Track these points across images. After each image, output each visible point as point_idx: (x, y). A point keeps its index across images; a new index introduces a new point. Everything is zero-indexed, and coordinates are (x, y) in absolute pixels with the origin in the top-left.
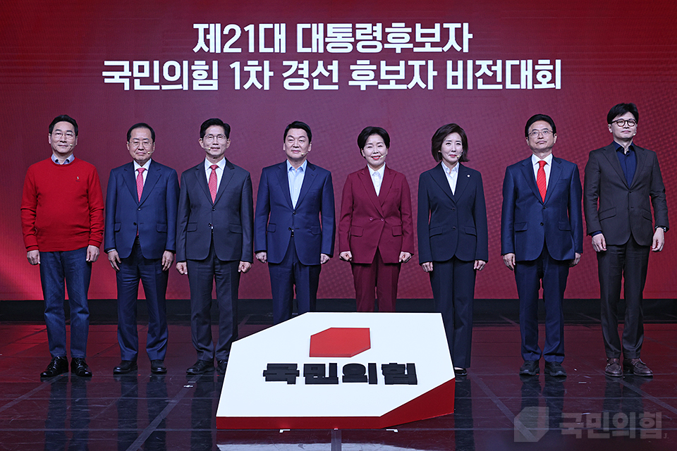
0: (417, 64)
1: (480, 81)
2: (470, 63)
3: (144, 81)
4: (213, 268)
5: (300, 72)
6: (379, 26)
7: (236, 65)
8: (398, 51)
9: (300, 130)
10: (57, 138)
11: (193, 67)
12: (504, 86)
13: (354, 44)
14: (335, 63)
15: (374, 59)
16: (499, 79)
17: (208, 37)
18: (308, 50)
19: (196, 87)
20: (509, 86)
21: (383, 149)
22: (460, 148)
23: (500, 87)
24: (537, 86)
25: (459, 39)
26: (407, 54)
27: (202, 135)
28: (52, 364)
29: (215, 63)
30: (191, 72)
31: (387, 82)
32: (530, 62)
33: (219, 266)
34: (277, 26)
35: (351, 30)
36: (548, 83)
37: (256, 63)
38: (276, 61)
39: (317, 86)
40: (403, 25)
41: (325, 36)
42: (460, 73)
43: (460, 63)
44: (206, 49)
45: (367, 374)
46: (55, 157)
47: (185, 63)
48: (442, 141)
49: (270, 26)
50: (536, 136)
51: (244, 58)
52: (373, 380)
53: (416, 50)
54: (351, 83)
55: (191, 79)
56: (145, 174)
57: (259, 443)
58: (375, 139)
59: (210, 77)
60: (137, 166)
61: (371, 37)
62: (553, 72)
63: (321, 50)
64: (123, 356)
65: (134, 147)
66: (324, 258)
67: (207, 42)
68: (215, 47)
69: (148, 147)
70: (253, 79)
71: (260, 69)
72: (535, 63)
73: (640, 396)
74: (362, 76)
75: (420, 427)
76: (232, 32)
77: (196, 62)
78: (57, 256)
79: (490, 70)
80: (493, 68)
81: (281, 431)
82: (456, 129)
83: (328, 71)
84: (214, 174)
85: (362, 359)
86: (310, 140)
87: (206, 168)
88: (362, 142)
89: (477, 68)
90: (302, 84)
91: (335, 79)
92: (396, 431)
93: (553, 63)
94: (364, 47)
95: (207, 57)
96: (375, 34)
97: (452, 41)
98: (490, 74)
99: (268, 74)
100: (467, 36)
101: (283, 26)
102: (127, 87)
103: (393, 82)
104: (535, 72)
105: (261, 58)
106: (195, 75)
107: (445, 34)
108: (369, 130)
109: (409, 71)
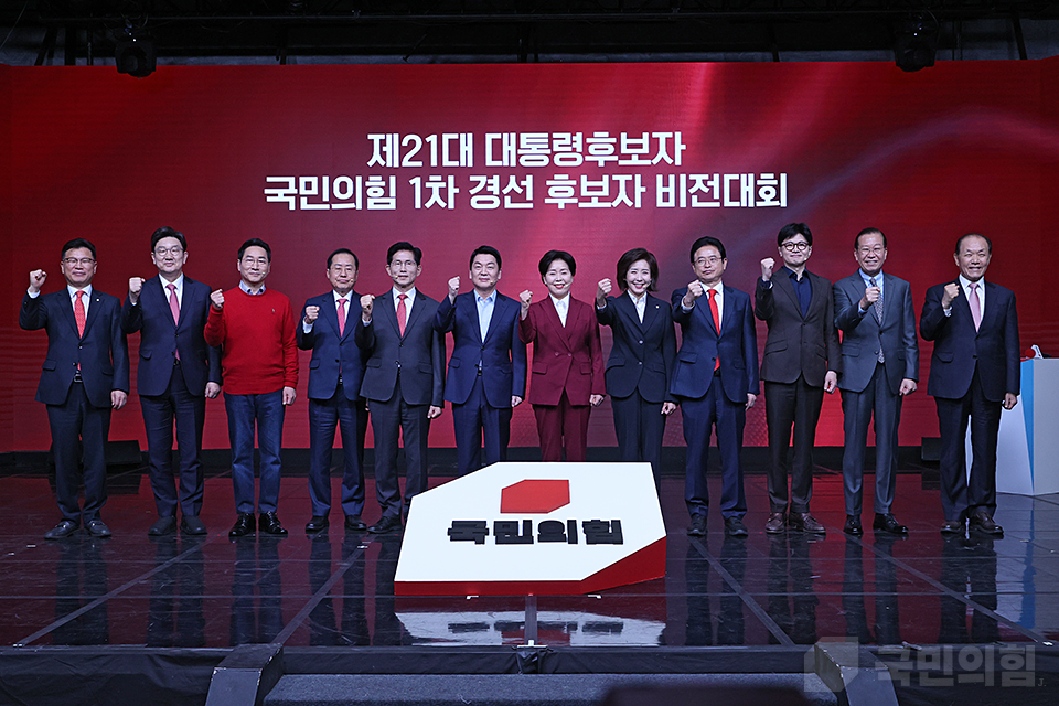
0: (622, 179)
1: (695, 198)
2: (683, 177)
3: (311, 200)
4: (400, 413)
5: (489, 189)
6: (579, 135)
7: (416, 181)
8: (601, 164)
9: (489, 255)
10: (248, 265)
11: (367, 184)
12: (722, 204)
13: (551, 156)
14: (530, 178)
15: (574, 173)
16: (716, 196)
17: (384, 149)
18: (498, 163)
19: (371, 206)
20: (727, 203)
21: (568, 277)
22: (647, 277)
23: (717, 205)
24: (759, 204)
25: (671, 151)
26: (611, 168)
27: (390, 261)
28: (240, 522)
29: (393, 179)
30: (365, 189)
31: (589, 199)
32: (751, 176)
33: (405, 410)
34: (463, 136)
35: (547, 141)
36: (772, 200)
37: (439, 178)
38: (462, 176)
39: (508, 204)
40: (606, 134)
41: (518, 147)
42: (671, 190)
43: (672, 178)
44: (382, 163)
45: (566, 532)
46: (244, 287)
47: (359, 179)
48: (627, 270)
49: (455, 136)
50: (702, 264)
51: (425, 172)
52: (573, 540)
53: (621, 163)
54: (547, 201)
55: (365, 197)
56: (347, 305)
57: (442, 611)
58: (558, 265)
59: (387, 195)
60: (337, 296)
61: (570, 149)
62: (777, 187)
63: (513, 164)
64: (315, 511)
65: (336, 274)
66: (516, 400)
67: (383, 155)
68: (392, 161)
69: (351, 275)
70: (436, 197)
71: (443, 185)
72: (757, 178)
73: (877, 556)
74: (560, 193)
75: (626, 592)
76: (412, 144)
77: (371, 178)
78: (251, 400)
79: (706, 185)
80: (710, 183)
81: (469, 597)
82: (644, 255)
83: (521, 187)
84: (402, 304)
85: (561, 515)
86: (500, 267)
87: (395, 297)
88: (544, 268)
89: (691, 183)
90: (492, 202)
91: (530, 196)
92: (599, 597)
93: (777, 178)
94: (561, 159)
95: (384, 172)
96: (574, 145)
97: (662, 153)
98: (706, 190)
99: (452, 191)
100: (679, 147)
101: (470, 136)
102: (292, 207)
103: (595, 200)
104: (757, 188)
105: (444, 172)
106: (370, 192)
107: (654, 143)
108: (553, 255)
109: (614, 186)
